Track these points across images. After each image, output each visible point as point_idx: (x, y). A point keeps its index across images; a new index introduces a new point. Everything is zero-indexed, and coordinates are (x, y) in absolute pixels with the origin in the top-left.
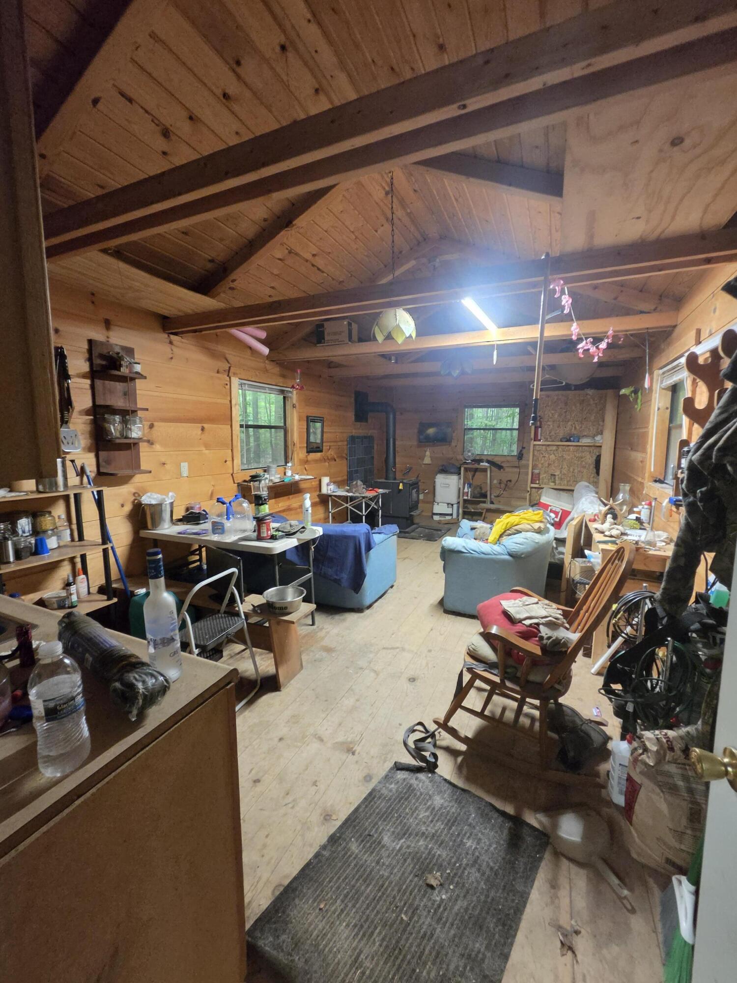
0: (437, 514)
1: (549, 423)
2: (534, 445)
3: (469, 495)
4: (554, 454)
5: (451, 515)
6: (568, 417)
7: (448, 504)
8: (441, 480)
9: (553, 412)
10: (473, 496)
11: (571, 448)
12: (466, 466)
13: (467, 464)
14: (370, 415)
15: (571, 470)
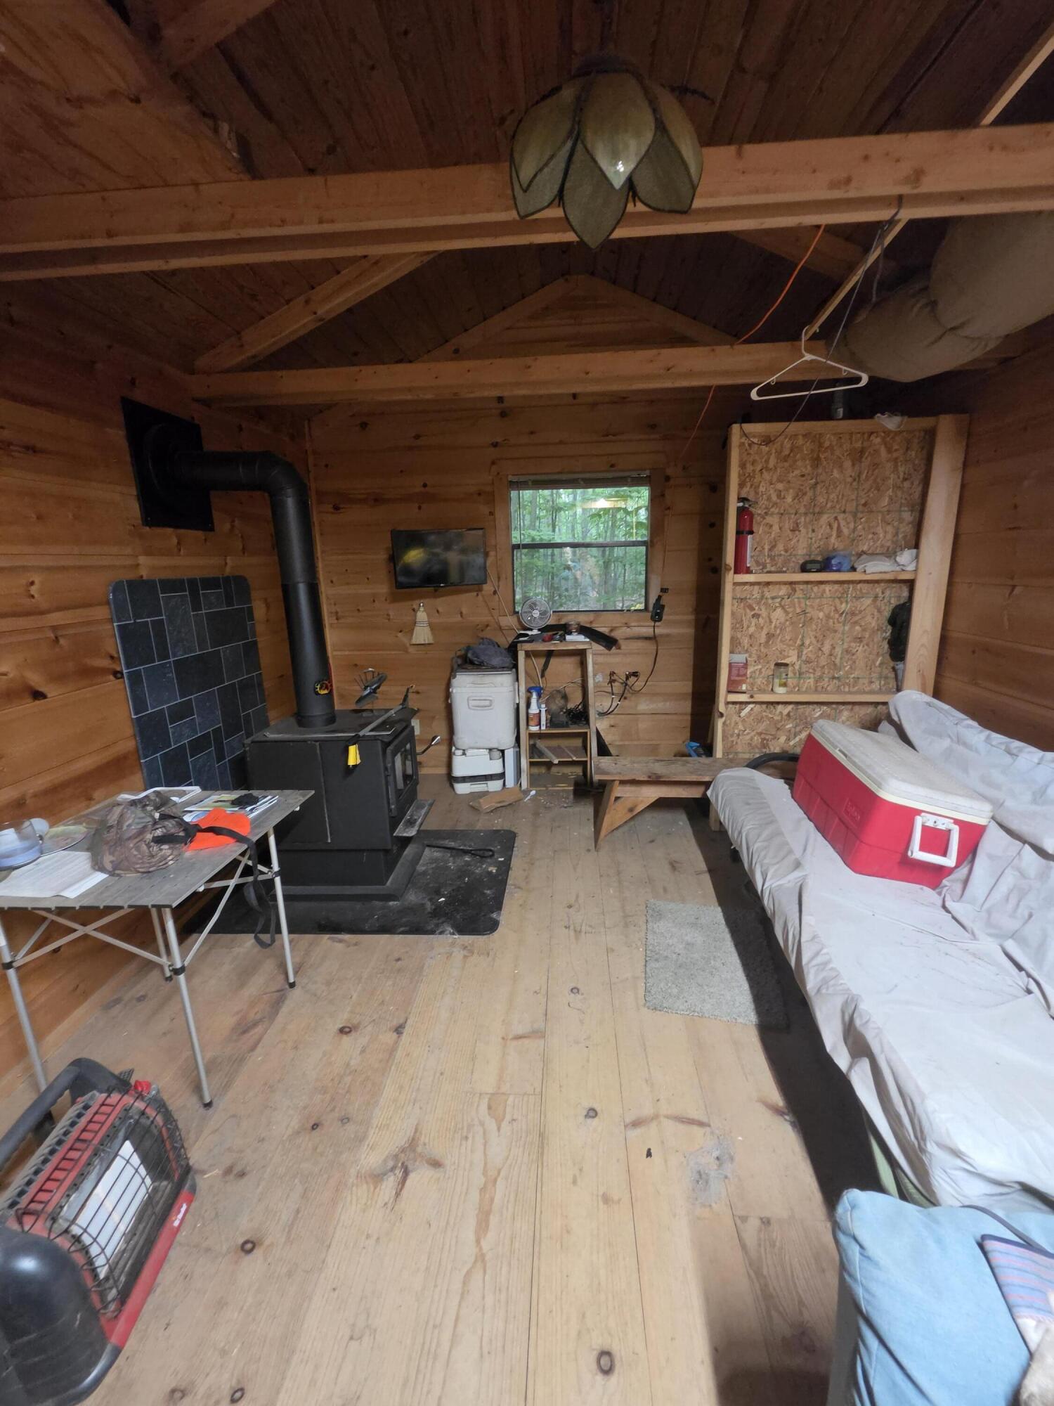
0: (464, 779)
1: (769, 519)
2: (735, 584)
3: (543, 722)
4: (783, 607)
5: (502, 776)
6: (821, 500)
7: (490, 750)
8: (465, 687)
9: (780, 486)
10: (552, 723)
11: (827, 588)
12: (529, 647)
13: (532, 640)
14: (218, 500)
15: (826, 648)
